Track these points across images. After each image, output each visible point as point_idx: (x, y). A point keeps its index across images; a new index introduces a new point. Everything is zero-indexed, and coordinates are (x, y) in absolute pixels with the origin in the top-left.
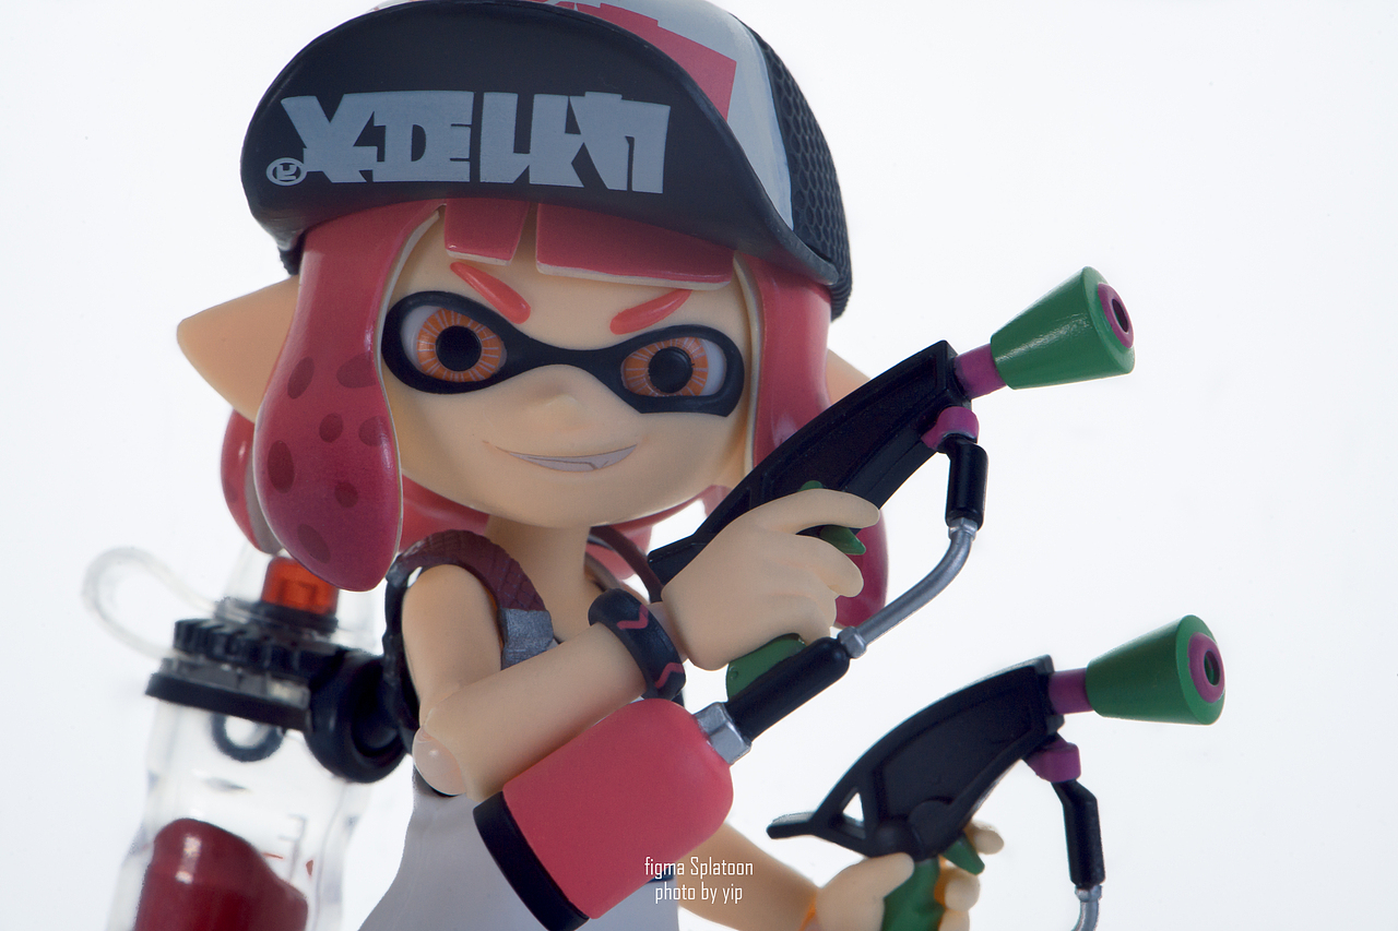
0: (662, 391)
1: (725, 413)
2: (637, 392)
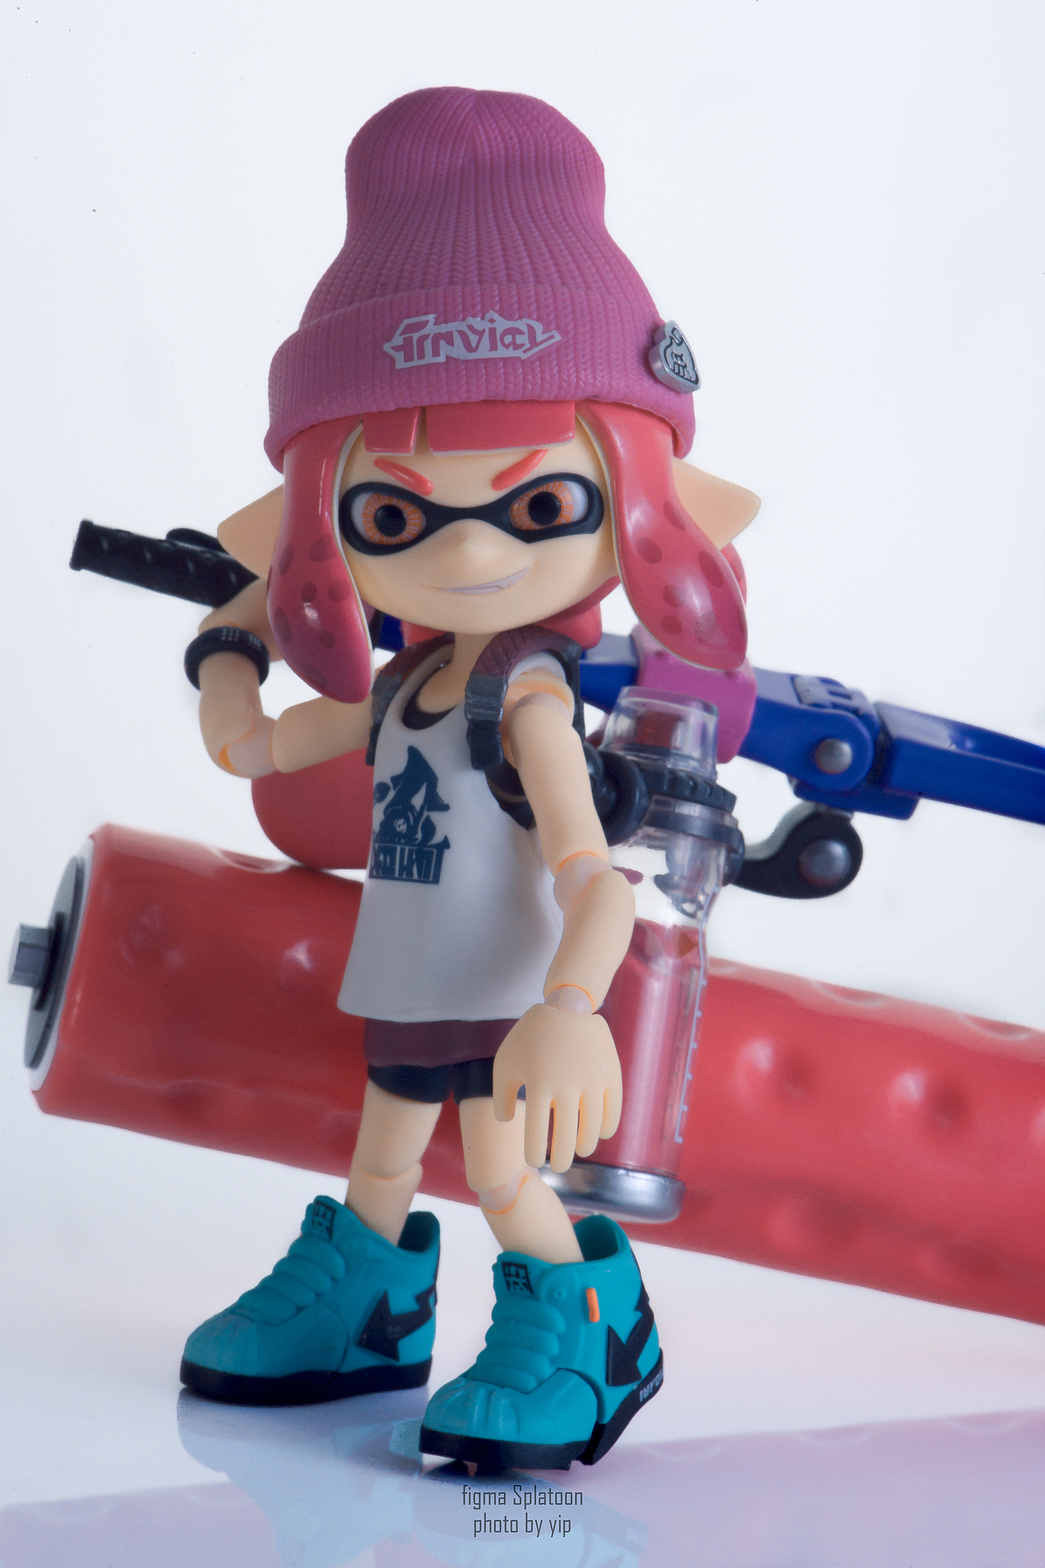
0: (542, 524)
1: (593, 530)
2: (523, 528)
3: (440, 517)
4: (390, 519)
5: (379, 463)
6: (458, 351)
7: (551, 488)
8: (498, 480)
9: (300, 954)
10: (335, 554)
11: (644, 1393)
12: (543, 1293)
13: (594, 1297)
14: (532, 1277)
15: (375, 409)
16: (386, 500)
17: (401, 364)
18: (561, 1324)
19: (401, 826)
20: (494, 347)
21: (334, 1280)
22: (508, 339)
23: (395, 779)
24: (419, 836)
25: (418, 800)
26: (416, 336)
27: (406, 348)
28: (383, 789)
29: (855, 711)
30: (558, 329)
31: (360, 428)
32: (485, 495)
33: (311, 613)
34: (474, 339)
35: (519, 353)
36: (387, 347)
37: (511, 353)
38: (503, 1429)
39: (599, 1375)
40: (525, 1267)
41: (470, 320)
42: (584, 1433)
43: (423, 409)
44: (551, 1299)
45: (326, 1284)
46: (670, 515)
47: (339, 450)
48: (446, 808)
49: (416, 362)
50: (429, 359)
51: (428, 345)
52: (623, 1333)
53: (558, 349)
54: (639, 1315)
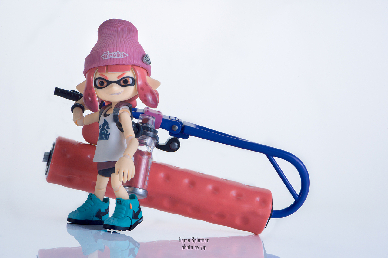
0: (125, 84)
1: (133, 85)
2: (122, 85)
3: (109, 83)
4: (102, 83)
5: (101, 75)
6: (112, 57)
7: (127, 79)
8: (118, 77)
9: (89, 156)
10: (93, 88)
11: (139, 222)
12: (123, 204)
13: (131, 205)
14: (121, 201)
15: (99, 66)
16: (101, 80)
17: (104, 59)
18: (126, 209)
19: (103, 132)
20: (118, 56)
21: (92, 206)
22: (120, 55)
23: (102, 125)
24: (105, 133)
25: (105, 128)
26: (106, 55)
27: (105, 56)
28: (100, 126)
29: (179, 121)
30: (128, 54)
31: (97, 69)
32: (116, 79)
33: (89, 98)
34: (115, 55)
35: (122, 57)
36: (102, 56)
37: (121, 57)
38: (115, 224)
39: (131, 217)
40: (120, 200)
41: (114, 52)
42: (129, 226)
43: (107, 66)
44: (124, 205)
45: (90, 206)
46: (146, 84)
47: (94, 72)
48: (110, 128)
49: (106, 58)
50: (108, 58)
51: (108, 56)
52: (136, 211)
53: (128, 57)
54: (138, 209)
